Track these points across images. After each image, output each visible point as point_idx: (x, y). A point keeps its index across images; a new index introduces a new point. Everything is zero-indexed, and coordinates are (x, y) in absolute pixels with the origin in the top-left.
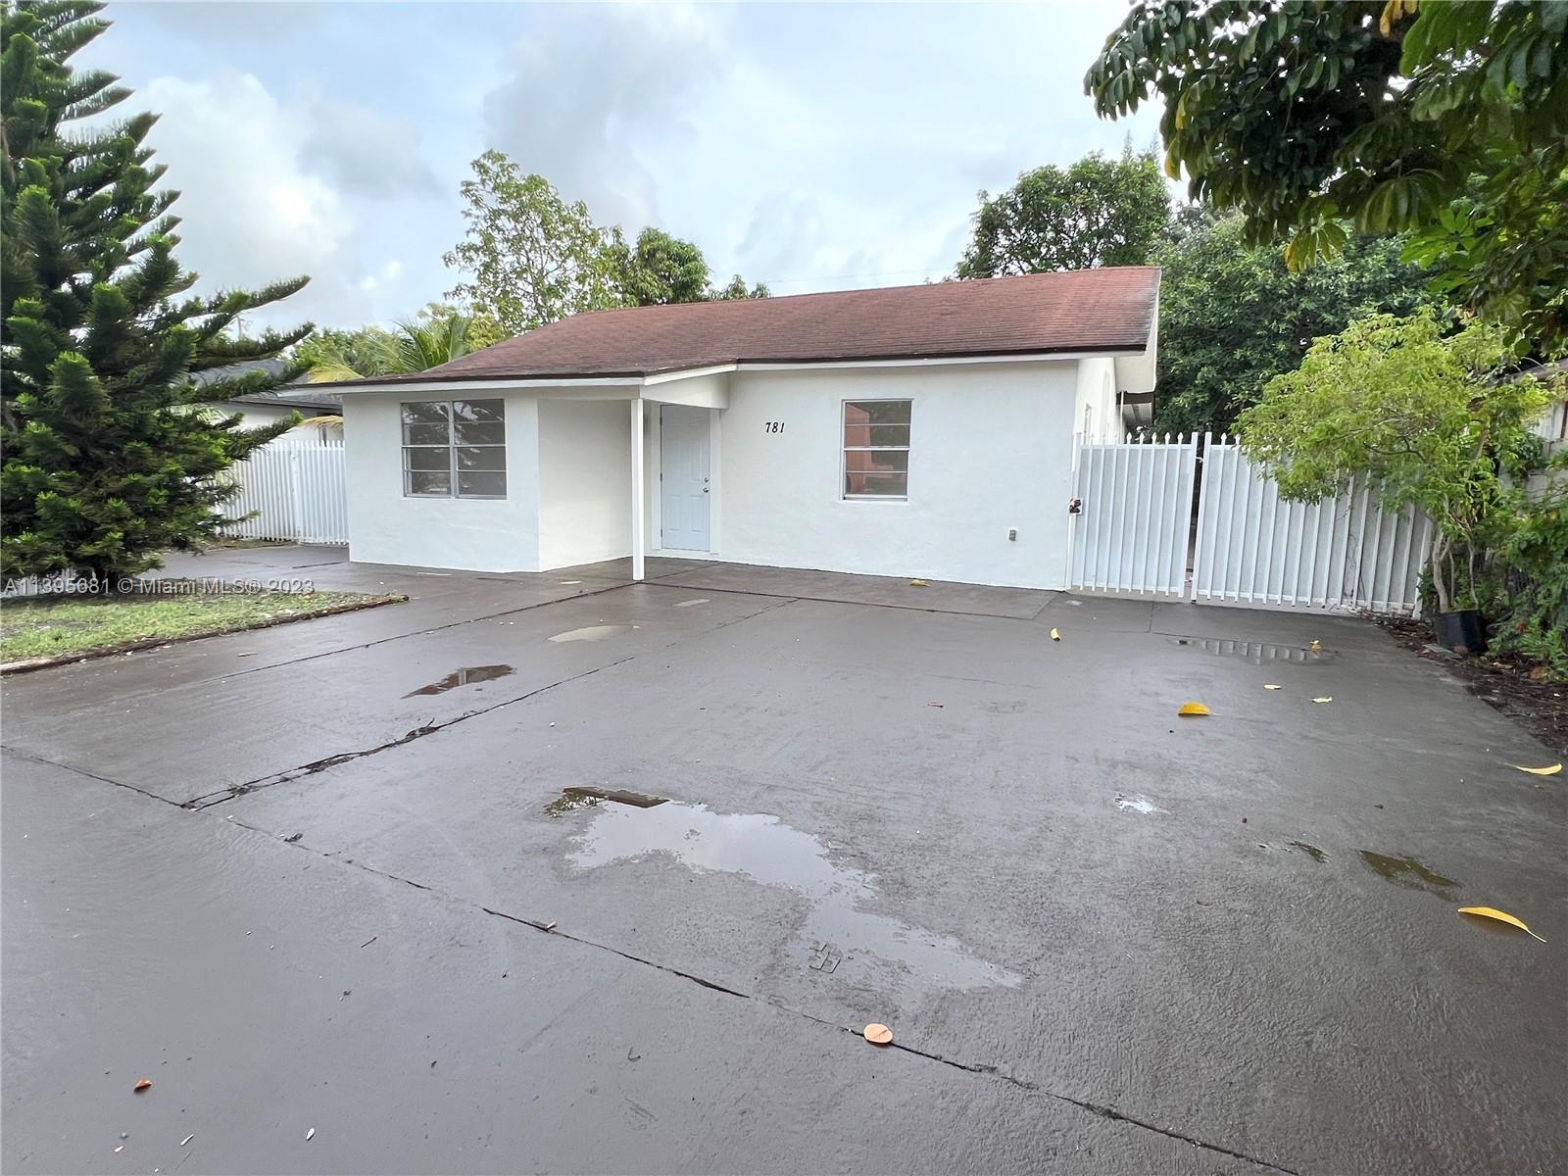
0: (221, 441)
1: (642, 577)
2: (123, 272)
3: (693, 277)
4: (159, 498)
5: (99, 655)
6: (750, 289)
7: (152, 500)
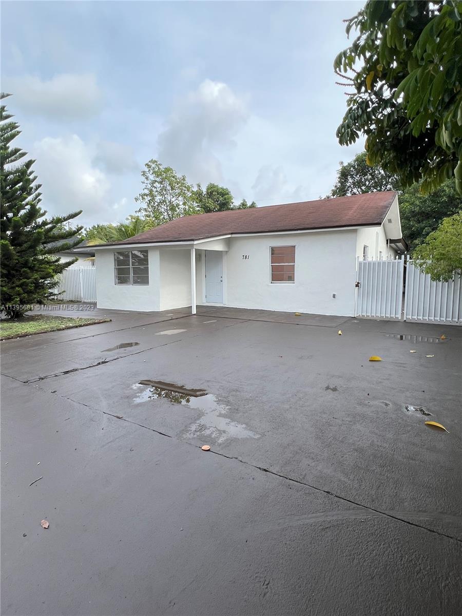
0: (52, 267)
1: (195, 313)
2: (22, 212)
3: (227, 201)
4: (31, 287)
5: (9, 339)
6: (249, 204)
7: (30, 288)
